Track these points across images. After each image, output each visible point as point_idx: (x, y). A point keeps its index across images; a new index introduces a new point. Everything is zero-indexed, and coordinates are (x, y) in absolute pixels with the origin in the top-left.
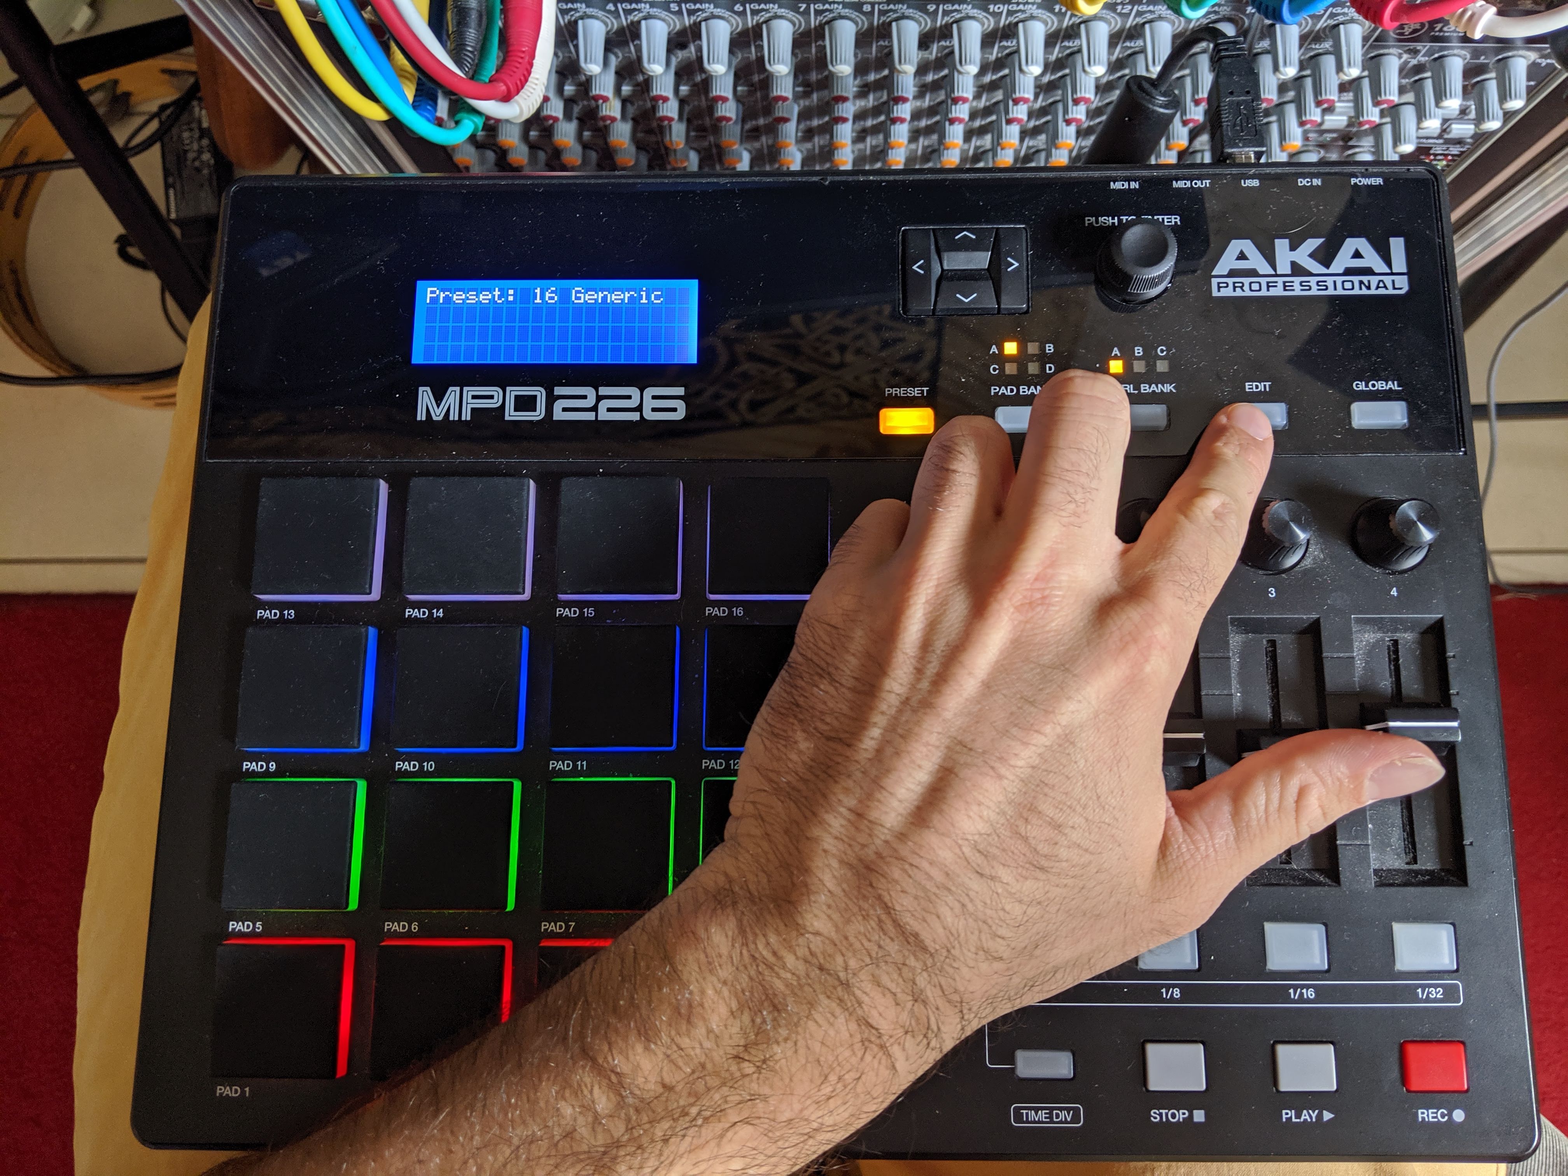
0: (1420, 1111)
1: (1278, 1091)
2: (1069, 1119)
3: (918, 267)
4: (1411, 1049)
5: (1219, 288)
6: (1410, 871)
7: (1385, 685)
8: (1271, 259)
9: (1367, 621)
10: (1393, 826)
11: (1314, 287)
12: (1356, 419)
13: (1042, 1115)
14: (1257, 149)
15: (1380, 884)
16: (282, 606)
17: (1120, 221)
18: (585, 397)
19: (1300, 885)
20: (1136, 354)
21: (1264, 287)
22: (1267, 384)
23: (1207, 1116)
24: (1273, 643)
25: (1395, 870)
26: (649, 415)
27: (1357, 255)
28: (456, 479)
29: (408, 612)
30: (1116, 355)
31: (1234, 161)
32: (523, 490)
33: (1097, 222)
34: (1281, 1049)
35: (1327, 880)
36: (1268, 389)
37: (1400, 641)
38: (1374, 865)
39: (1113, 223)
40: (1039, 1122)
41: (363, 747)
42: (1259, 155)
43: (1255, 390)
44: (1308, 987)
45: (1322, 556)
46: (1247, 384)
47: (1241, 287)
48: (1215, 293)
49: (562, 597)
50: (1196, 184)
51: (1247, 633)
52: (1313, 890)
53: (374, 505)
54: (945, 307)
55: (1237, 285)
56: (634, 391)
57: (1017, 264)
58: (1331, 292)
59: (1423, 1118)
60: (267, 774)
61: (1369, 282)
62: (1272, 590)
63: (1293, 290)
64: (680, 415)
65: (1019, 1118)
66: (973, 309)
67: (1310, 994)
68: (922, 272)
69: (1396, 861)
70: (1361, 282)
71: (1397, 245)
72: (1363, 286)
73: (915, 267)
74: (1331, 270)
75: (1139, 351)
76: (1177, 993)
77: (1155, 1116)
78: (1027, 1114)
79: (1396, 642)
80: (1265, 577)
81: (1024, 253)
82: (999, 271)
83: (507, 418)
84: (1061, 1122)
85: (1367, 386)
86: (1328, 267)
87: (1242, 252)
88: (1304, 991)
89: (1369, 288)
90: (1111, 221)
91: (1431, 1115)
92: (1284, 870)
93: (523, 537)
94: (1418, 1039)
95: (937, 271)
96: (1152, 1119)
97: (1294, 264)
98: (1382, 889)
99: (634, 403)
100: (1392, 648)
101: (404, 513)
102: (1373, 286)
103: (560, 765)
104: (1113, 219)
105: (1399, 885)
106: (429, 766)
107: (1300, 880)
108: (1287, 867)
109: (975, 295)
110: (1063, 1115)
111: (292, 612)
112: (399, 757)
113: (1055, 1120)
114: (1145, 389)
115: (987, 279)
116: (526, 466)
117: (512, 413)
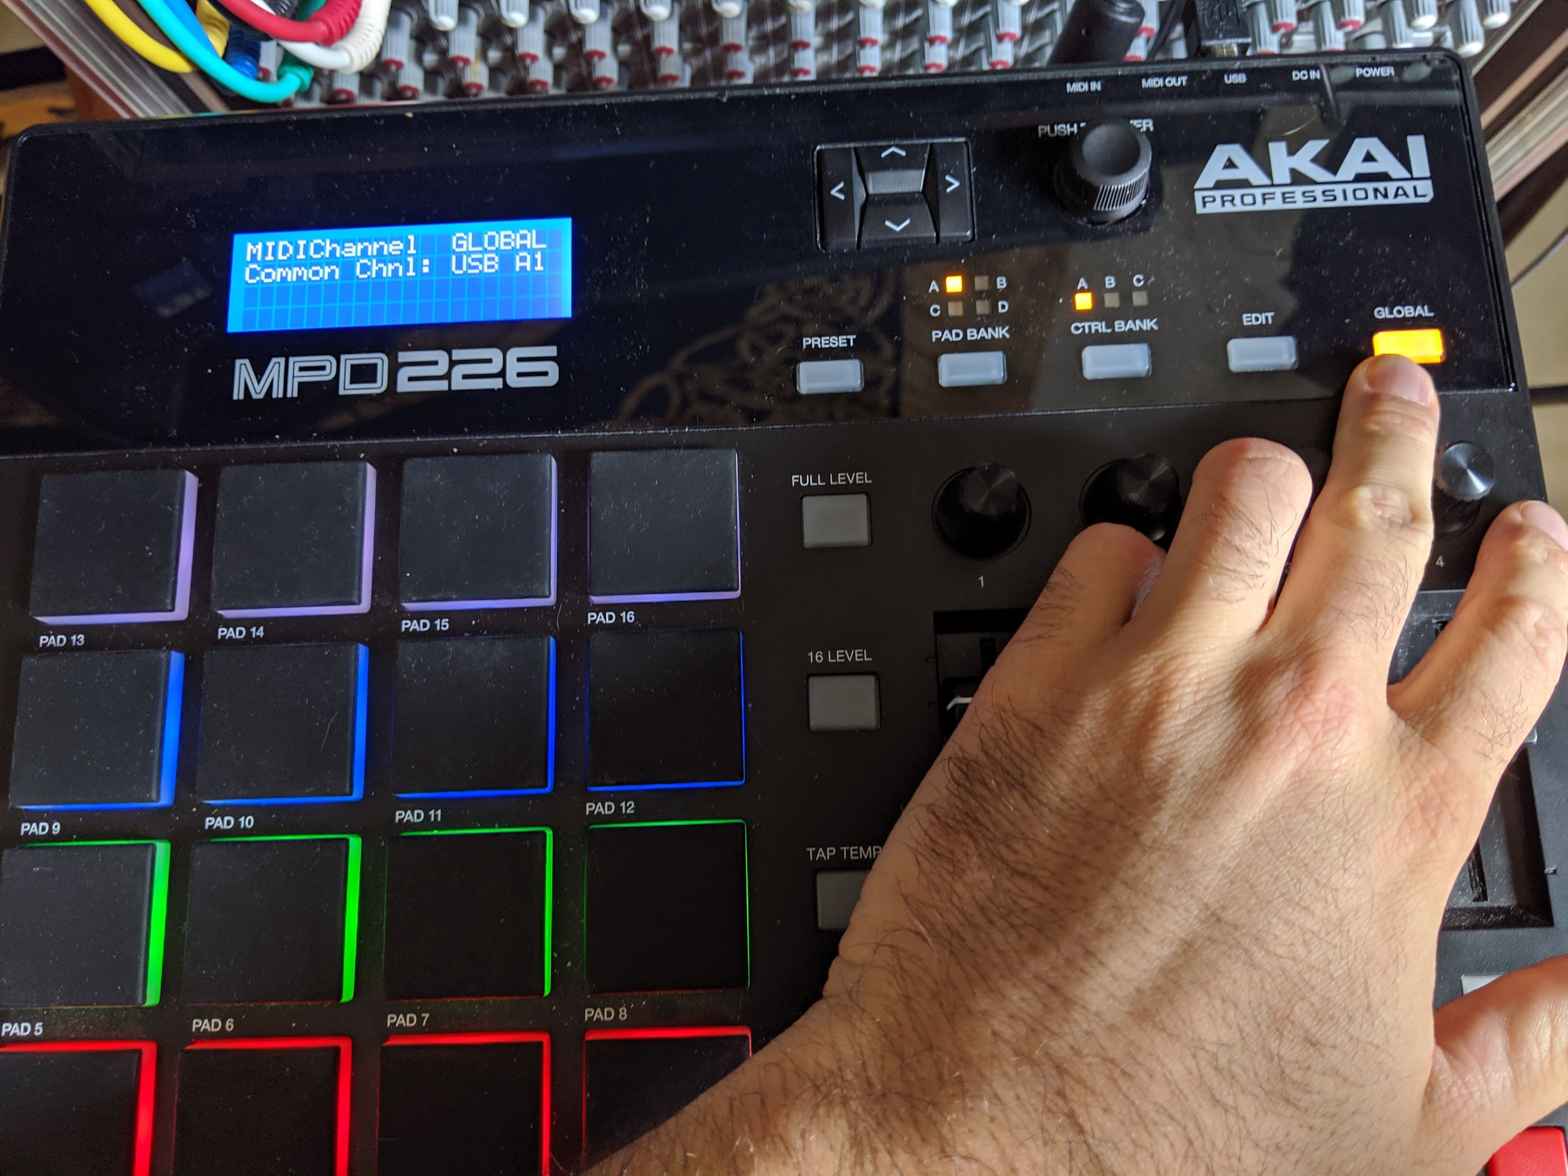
3: (837, 191)
5: (1204, 203)
6: (1480, 910)
8: (1266, 167)
11: (1320, 198)
14: (1240, 41)
16: (69, 630)
17: (1079, 128)
18: (435, 363)
20: (1107, 286)
21: (1259, 199)
22: (1270, 314)
25: (1460, 909)
26: (514, 382)
27: (1369, 158)
28: (277, 465)
29: (222, 632)
30: (1083, 287)
31: (1214, 54)
32: (359, 477)
33: (1052, 130)
36: (1270, 321)
39: (1072, 133)
41: (165, 799)
42: (1243, 48)
43: (1254, 323)
46: (1244, 316)
48: (1200, 210)
49: (409, 606)
50: (1170, 82)
53: (177, 501)
54: (872, 238)
55: (1226, 198)
56: (494, 354)
57: (956, 184)
58: (1340, 202)
60: (50, 837)
64: (552, 379)
66: (906, 240)
68: (842, 197)
69: (1462, 899)
70: (1376, 190)
71: (1417, 145)
72: (1379, 195)
73: (834, 192)
74: (1339, 177)
75: (1110, 282)
81: (966, 170)
82: (936, 192)
83: (342, 392)
85: (1391, 312)
86: (1335, 172)
87: (1229, 160)
89: (1385, 196)
90: (1069, 129)
95: (860, 196)
97: (1294, 173)
99: (495, 367)
102: (1391, 193)
103: (408, 816)
104: (1072, 126)
105: (1467, 928)
106: (247, 822)
109: (907, 222)
111: (82, 637)
112: (210, 811)
114: (1120, 326)
115: (921, 202)
116: (361, 448)
117: (348, 386)
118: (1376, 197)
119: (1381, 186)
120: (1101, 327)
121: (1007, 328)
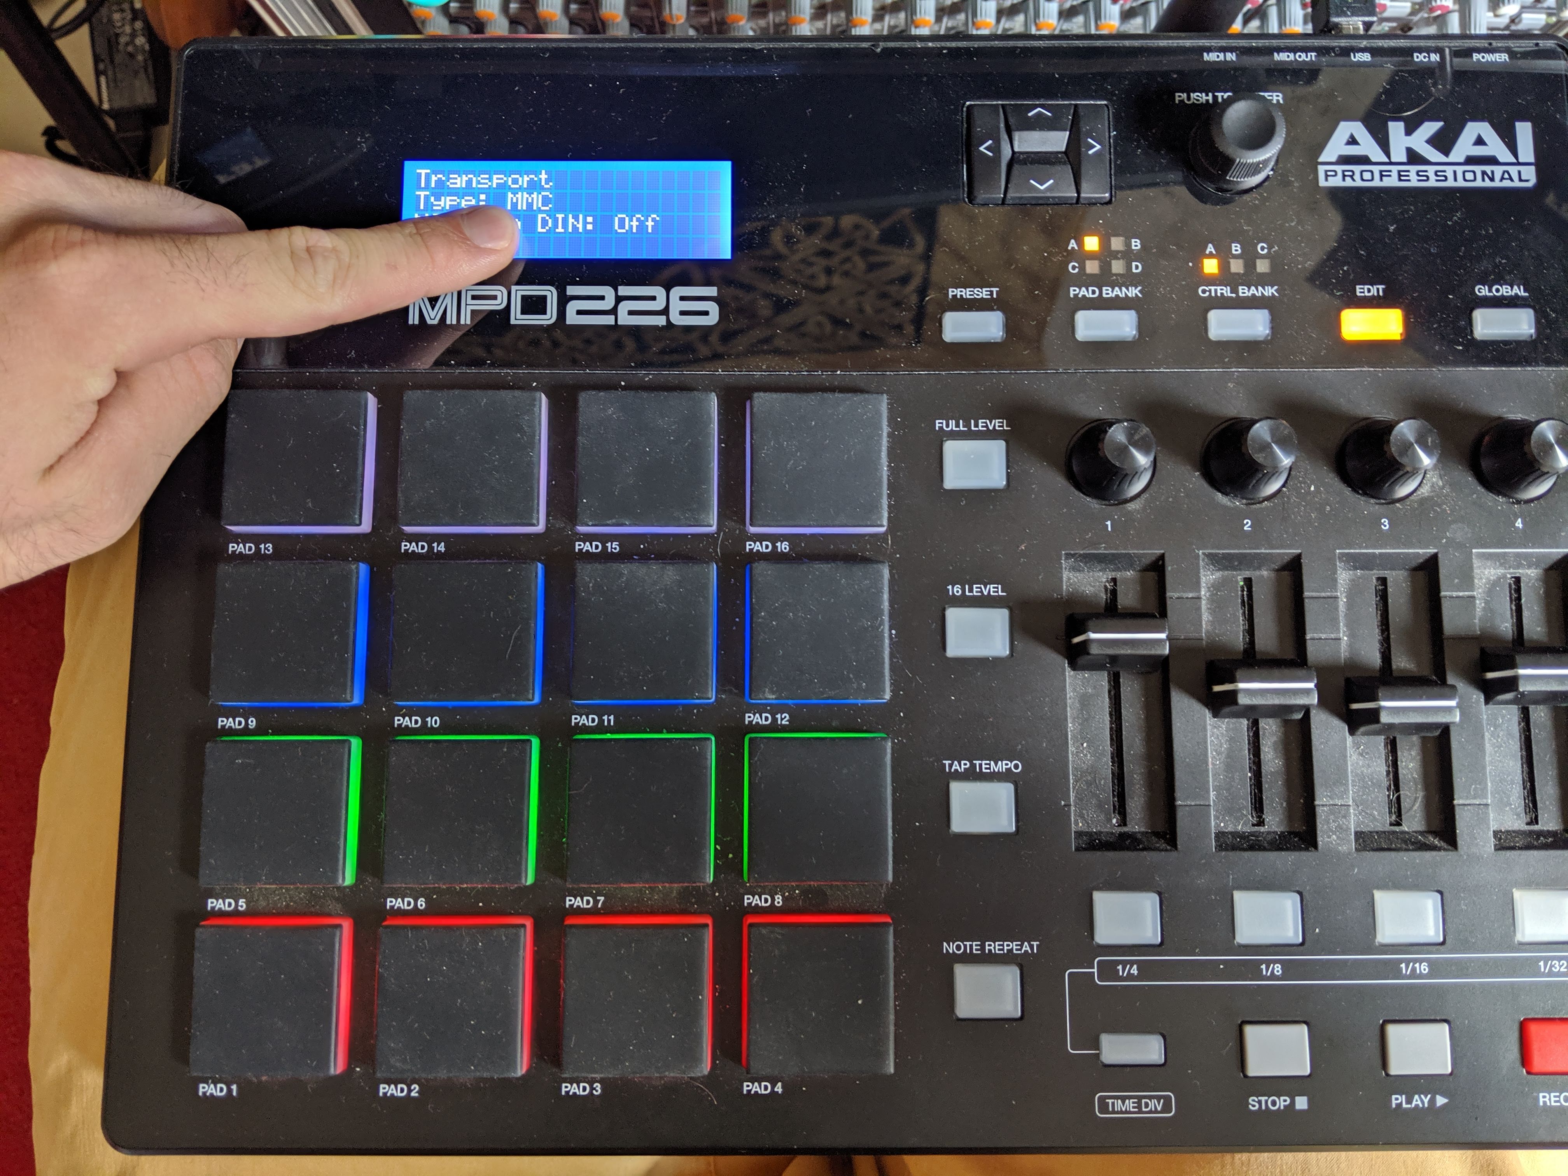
0: (1541, 1095)
1: (1387, 1075)
2: (1159, 1109)
3: (986, 148)
4: (1533, 1028)
5: (1327, 176)
6: (1531, 832)
7: (1506, 627)
8: (1384, 144)
9: (1490, 556)
10: (1512, 782)
11: (1432, 177)
12: (1479, 328)
13: (1130, 1104)
14: (1367, 19)
15: (1500, 848)
16: (257, 539)
17: (1215, 98)
18: (602, 298)
19: (1413, 850)
20: (1234, 252)
21: (1377, 176)
22: (1381, 287)
23: (1310, 1102)
24: (1383, 581)
25: (1514, 832)
26: (677, 319)
27: (1480, 141)
28: (457, 392)
29: (405, 546)
30: (1211, 252)
31: (1341, 31)
32: (534, 405)
33: (1189, 98)
34: (1391, 1029)
35: (1443, 844)
36: (1381, 294)
37: (1522, 579)
38: (1494, 826)
39: (1207, 101)
40: (1126, 1112)
41: (357, 700)
42: (1368, 26)
43: (1367, 294)
44: (1420, 961)
45: (1441, 483)
46: (1358, 287)
47: (1352, 177)
48: (1322, 183)
49: (582, 529)
50: (1300, 56)
51: (1355, 568)
52: (1428, 855)
53: (362, 422)
54: (1018, 195)
55: (1346, 173)
56: (658, 291)
57: (1098, 147)
58: (1450, 183)
59: (1545, 1102)
60: (246, 731)
61: (1493, 172)
62: (1385, 521)
63: (1409, 180)
64: (713, 319)
65: (1104, 1108)
66: (1048, 198)
67: (1424, 968)
68: (990, 154)
69: (1516, 821)
70: (1484, 173)
71: (1524, 131)
72: (1486, 178)
73: (982, 149)
74: (1452, 158)
75: (1236, 249)
76: (1278, 969)
77: (1253, 1103)
78: (1113, 1104)
79: (1518, 580)
80: (1377, 507)
81: (1107, 134)
82: (1079, 154)
83: (513, 321)
84: (1150, 1112)
85: (1490, 291)
86: (1447, 154)
87: (1352, 136)
88: (1417, 965)
89: (1492, 179)
90: (1205, 98)
91: (1553, 1099)
92: (1394, 832)
93: (535, 459)
94: (1540, 1016)
95: (1006, 153)
96: (1250, 1107)
97: (1410, 152)
98: (1503, 852)
99: (659, 305)
100: (1513, 586)
101: (398, 432)
102: (1497, 177)
103: (583, 720)
104: (1207, 95)
105: (1520, 848)
106: (434, 721)
107: (1413, 843)
108: (1397, 829)
109: (1051, 181)
110: (1152, 1104)
111: (270, 546)
112: (398, 711)
113: (1144, 1109)
114: (1244, 292)
115: (1065, 163)
116: (535, 378)
117: (519, 316)
118: (1483, 180)
119: (1488, 169)
120: (1226, 291)
121: (1139, 288)
